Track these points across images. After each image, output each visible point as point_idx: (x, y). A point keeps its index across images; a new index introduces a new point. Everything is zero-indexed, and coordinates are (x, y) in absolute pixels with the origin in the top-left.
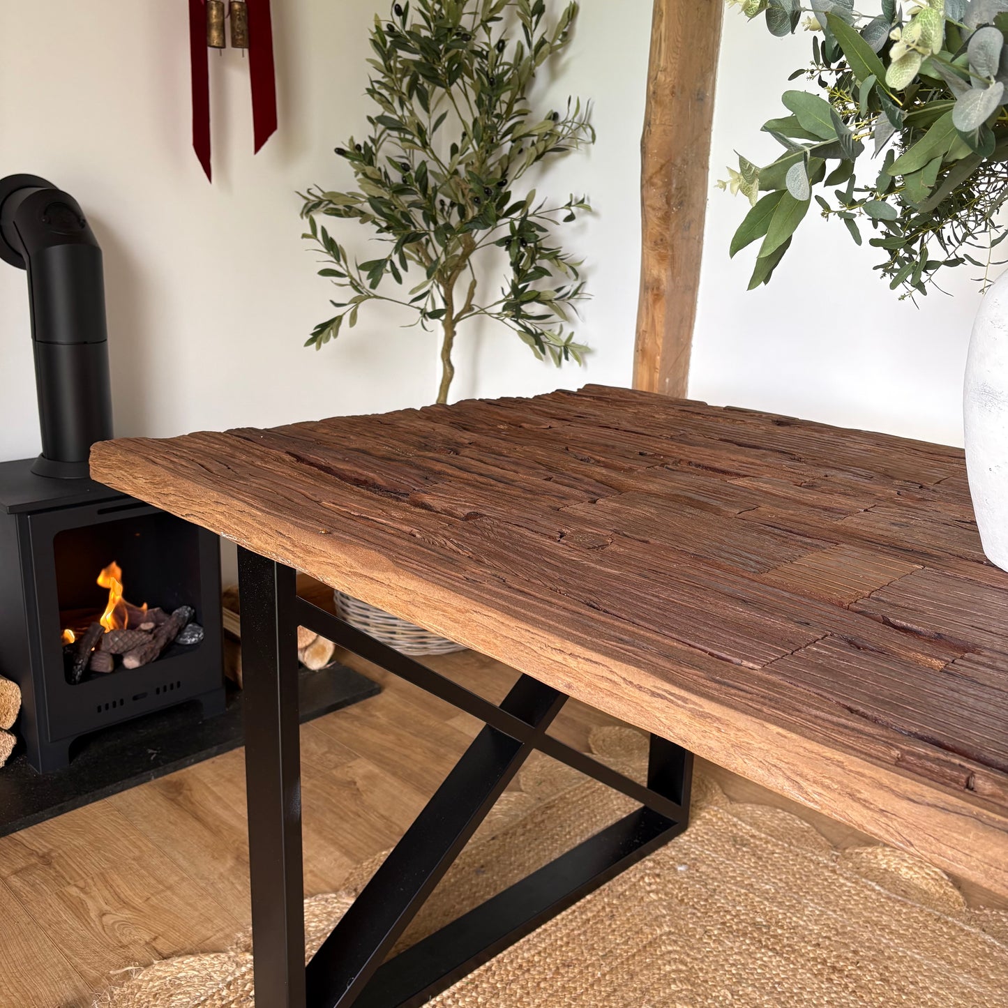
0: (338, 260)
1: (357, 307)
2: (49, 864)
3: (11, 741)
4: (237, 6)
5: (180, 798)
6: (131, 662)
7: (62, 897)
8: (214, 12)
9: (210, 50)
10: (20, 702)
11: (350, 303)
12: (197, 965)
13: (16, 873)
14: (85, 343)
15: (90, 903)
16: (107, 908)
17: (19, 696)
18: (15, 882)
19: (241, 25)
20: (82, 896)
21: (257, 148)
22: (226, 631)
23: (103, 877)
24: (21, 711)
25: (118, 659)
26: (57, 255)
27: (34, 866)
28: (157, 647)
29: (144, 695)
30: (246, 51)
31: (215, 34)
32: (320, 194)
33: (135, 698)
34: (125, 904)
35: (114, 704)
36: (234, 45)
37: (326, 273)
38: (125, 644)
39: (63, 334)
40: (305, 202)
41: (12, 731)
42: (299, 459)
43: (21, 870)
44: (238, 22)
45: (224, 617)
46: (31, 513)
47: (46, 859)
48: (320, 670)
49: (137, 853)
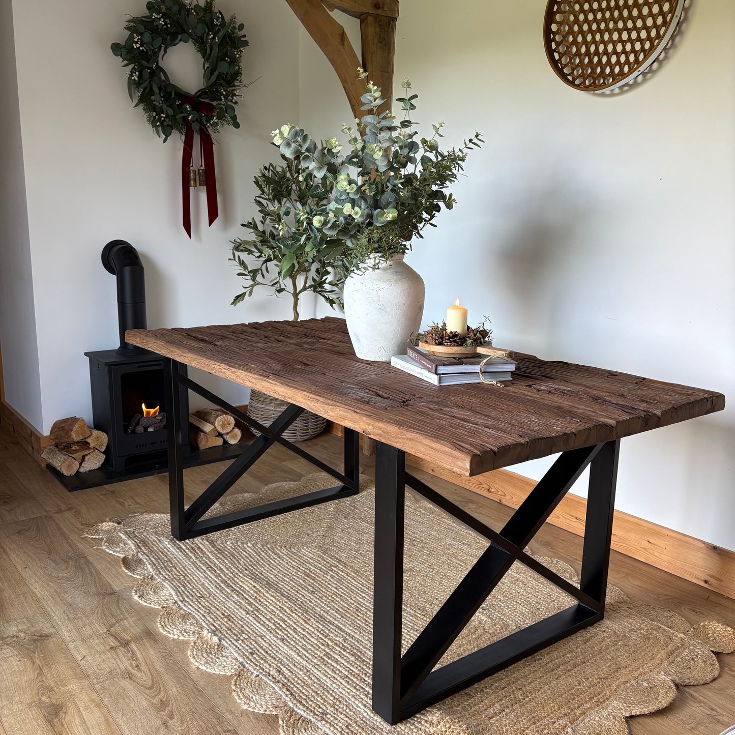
0: (245, 269)
1: (252, 288)
2: (114, 493)
3: (103, 457)
4: (201, 171)
5: (165, 480)
6: (150, 430)
7: (116, 501)
8: (192, 174)
9: (190, 187)
10: (107, 441)
11: (249, 287)
12: (159, 516)
13: (102, 495)
14: (136, 303)
15: (126, 503)
16: (131, 504)
17: (107, 439)
18: (101, 497)
19: (203, 178)
20: (124, 501)
21: (210, 225)
22: (190, 423)
23: (132, 497)
24: (107, 445)
25: (146, 429)
26: (127, 270)
27: (109, 494)
28: (162, 425)
29: (155, 443)
30: (205, 187)
31: (192, 182)
32: (240, 241)
33: (152, 444)
34: (137, 503)
35: (143, 445)
36: (200, 185)
37: (239, 274)
38: (149, 422)
39: (128, 300)
40: (234, 245)
41: (103, 453)
42: (189, 335)
43: (104, 494)
44: (201, 177)
45: (190, 417)
46: (112, 365)
47: (113, 492)
48: (234, 445)
49: (145, 492)
